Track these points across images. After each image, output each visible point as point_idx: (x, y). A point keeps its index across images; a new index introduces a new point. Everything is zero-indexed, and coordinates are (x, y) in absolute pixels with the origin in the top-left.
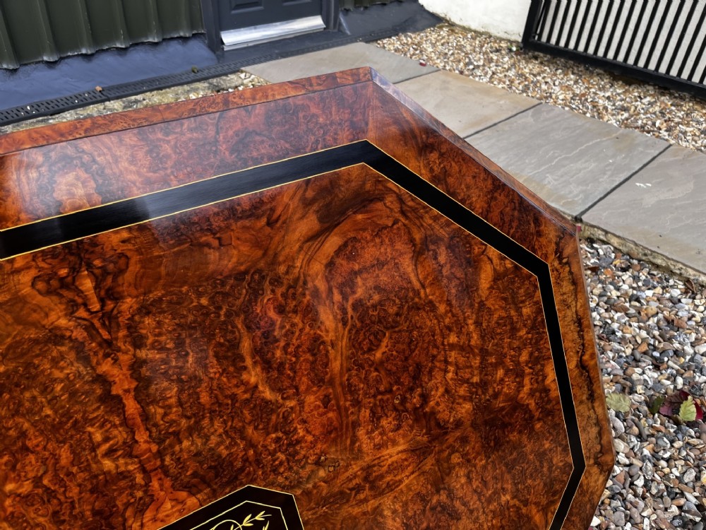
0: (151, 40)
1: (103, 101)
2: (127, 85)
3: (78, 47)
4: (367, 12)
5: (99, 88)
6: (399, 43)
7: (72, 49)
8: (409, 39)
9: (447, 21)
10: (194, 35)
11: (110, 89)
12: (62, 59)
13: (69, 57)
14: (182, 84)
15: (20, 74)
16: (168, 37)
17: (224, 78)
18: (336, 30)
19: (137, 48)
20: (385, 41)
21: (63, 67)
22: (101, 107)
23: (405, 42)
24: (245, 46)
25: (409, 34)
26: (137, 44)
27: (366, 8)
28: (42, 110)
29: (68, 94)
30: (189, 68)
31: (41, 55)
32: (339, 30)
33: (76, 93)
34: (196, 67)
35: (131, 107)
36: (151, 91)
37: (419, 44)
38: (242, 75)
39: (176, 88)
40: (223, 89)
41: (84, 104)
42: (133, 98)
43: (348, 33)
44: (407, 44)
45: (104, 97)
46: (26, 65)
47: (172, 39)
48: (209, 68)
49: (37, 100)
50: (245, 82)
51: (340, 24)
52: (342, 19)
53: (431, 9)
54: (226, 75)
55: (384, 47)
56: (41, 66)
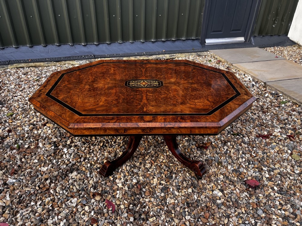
0: (183, 39)
1: (164, 54)
2: (172, 51)
3: (161, 38)
4: (264, 37)
5: (164, 51)
6: (273, 49)
7: (160, 39)
8: (278, 48)
9: (298, 44)
10: (196, 39)
11: (167, 51)
12: (156, 41)
13: (158, 41)
14: (188, 53)
15: (145, 44)
16: (188, 39)
17: (202, 52)
18: (249, 43)
19: (178, 41)
20: (267, 48)
21: (156, 43)
22: (163, 55)
23: (277, 49)
24: (213, 44)
25: (279, 47)
26: (178, 40)
27: (263, 36)
28: (148, 54)
29: (155, 51)
30: (192, 49)
31: (151, 40)
32: (250, 43)
33: (158, 51)
34: (195, 49)
35: (171, 57)
36: (178, 53)
37: (282, 51)
38: (208, 53)
39: (186, 54)
40: (201, 56)
41: (159, 54)
42: (173, 54)
43: (254, 44)
44: (277, 50)
45: (165, 53)
46: (147, 41)
47: (189, 39)
48: (198, 49)
49: (147, 51)
50: (209, 54)
51: (251, 41)
52: (252, 39)
53: (292, 40)
54: (203, 52)
55: (267, 50)
56: (150, 42)
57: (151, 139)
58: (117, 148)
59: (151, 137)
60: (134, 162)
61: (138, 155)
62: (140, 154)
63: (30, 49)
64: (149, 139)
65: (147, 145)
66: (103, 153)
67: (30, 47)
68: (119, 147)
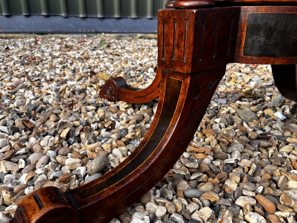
57: (223, 125)
58: (114, 143)
59: (221, 122)
60: (185, 202)
61: (192, 174)
62: (199, 169)
63: (6, 19)
64: (216, 127)
65: (215, 142)
66: (59, 159)
67: (6, 16)
68: (120, 142)
